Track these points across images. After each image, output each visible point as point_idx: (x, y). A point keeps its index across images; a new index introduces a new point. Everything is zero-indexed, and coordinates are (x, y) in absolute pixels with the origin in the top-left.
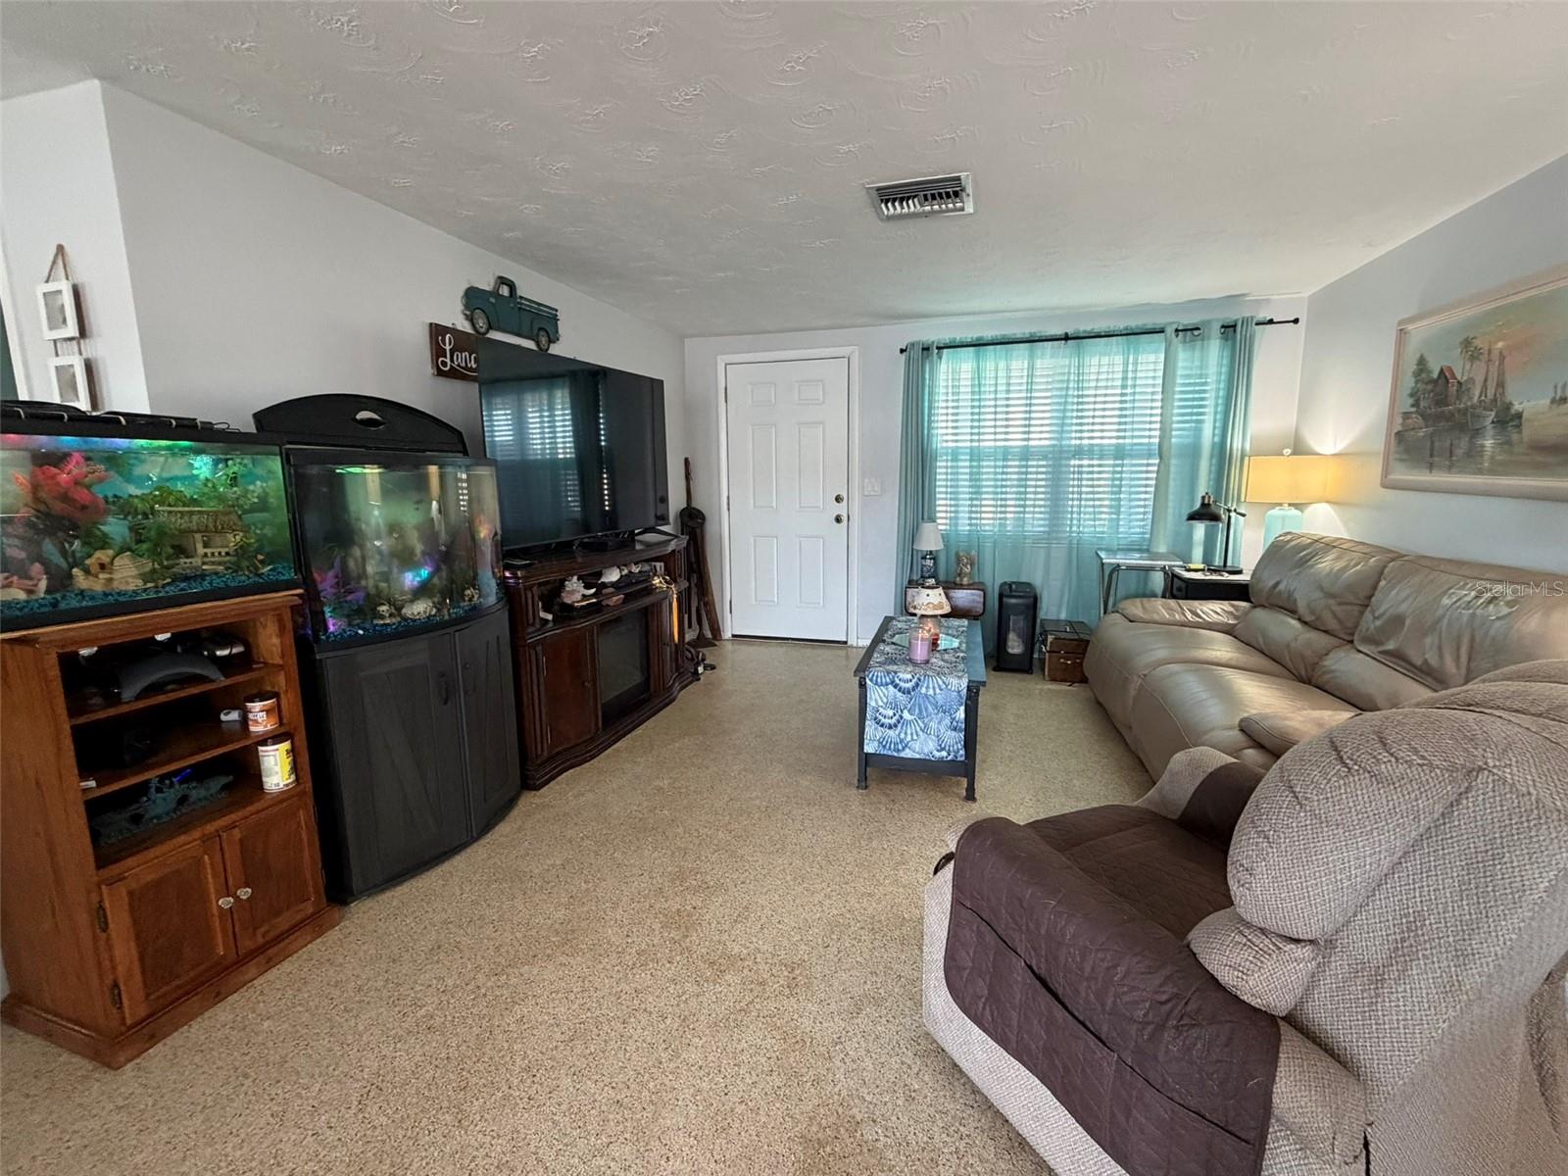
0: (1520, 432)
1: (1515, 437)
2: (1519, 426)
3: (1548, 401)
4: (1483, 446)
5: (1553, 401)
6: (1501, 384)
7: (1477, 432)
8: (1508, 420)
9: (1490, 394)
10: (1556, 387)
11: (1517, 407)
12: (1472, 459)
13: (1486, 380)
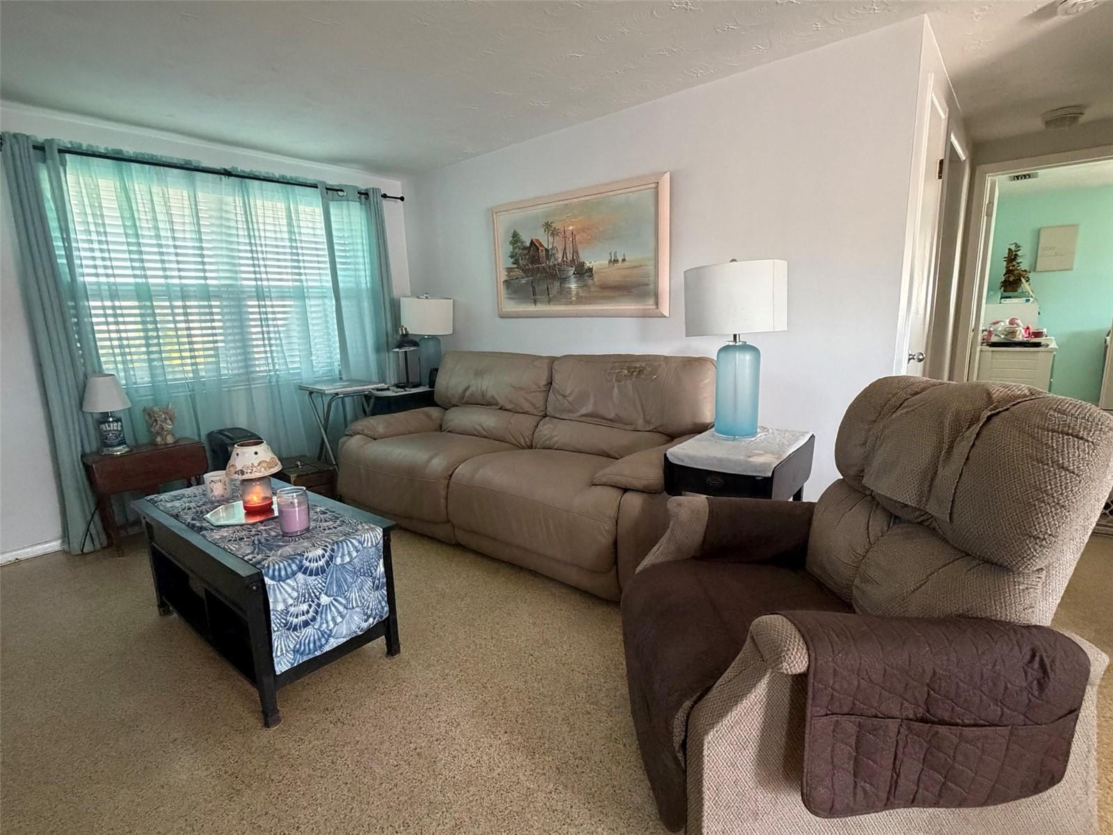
0: (593, 279)
1: (590, 282)
2: (591, 276)
3: (607, 262)
4: (569, 288)
5: (610, 261)
6: (575, 252)
7: (564, 280)
8: (583, 272)
9: (570, 257)
10: (610, 254)
11: (588, 265)
12: (563, 296)
13: (565, 248)
